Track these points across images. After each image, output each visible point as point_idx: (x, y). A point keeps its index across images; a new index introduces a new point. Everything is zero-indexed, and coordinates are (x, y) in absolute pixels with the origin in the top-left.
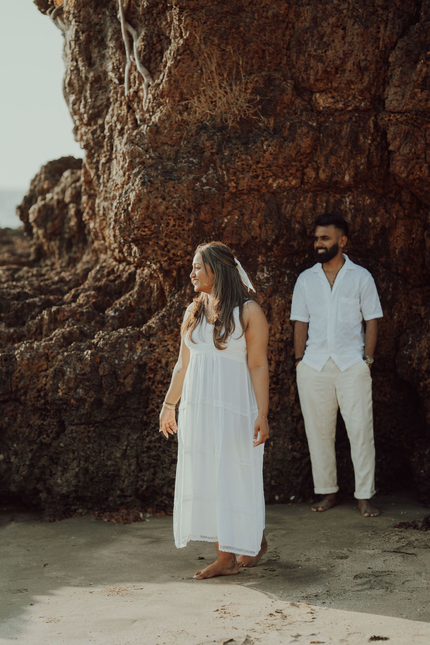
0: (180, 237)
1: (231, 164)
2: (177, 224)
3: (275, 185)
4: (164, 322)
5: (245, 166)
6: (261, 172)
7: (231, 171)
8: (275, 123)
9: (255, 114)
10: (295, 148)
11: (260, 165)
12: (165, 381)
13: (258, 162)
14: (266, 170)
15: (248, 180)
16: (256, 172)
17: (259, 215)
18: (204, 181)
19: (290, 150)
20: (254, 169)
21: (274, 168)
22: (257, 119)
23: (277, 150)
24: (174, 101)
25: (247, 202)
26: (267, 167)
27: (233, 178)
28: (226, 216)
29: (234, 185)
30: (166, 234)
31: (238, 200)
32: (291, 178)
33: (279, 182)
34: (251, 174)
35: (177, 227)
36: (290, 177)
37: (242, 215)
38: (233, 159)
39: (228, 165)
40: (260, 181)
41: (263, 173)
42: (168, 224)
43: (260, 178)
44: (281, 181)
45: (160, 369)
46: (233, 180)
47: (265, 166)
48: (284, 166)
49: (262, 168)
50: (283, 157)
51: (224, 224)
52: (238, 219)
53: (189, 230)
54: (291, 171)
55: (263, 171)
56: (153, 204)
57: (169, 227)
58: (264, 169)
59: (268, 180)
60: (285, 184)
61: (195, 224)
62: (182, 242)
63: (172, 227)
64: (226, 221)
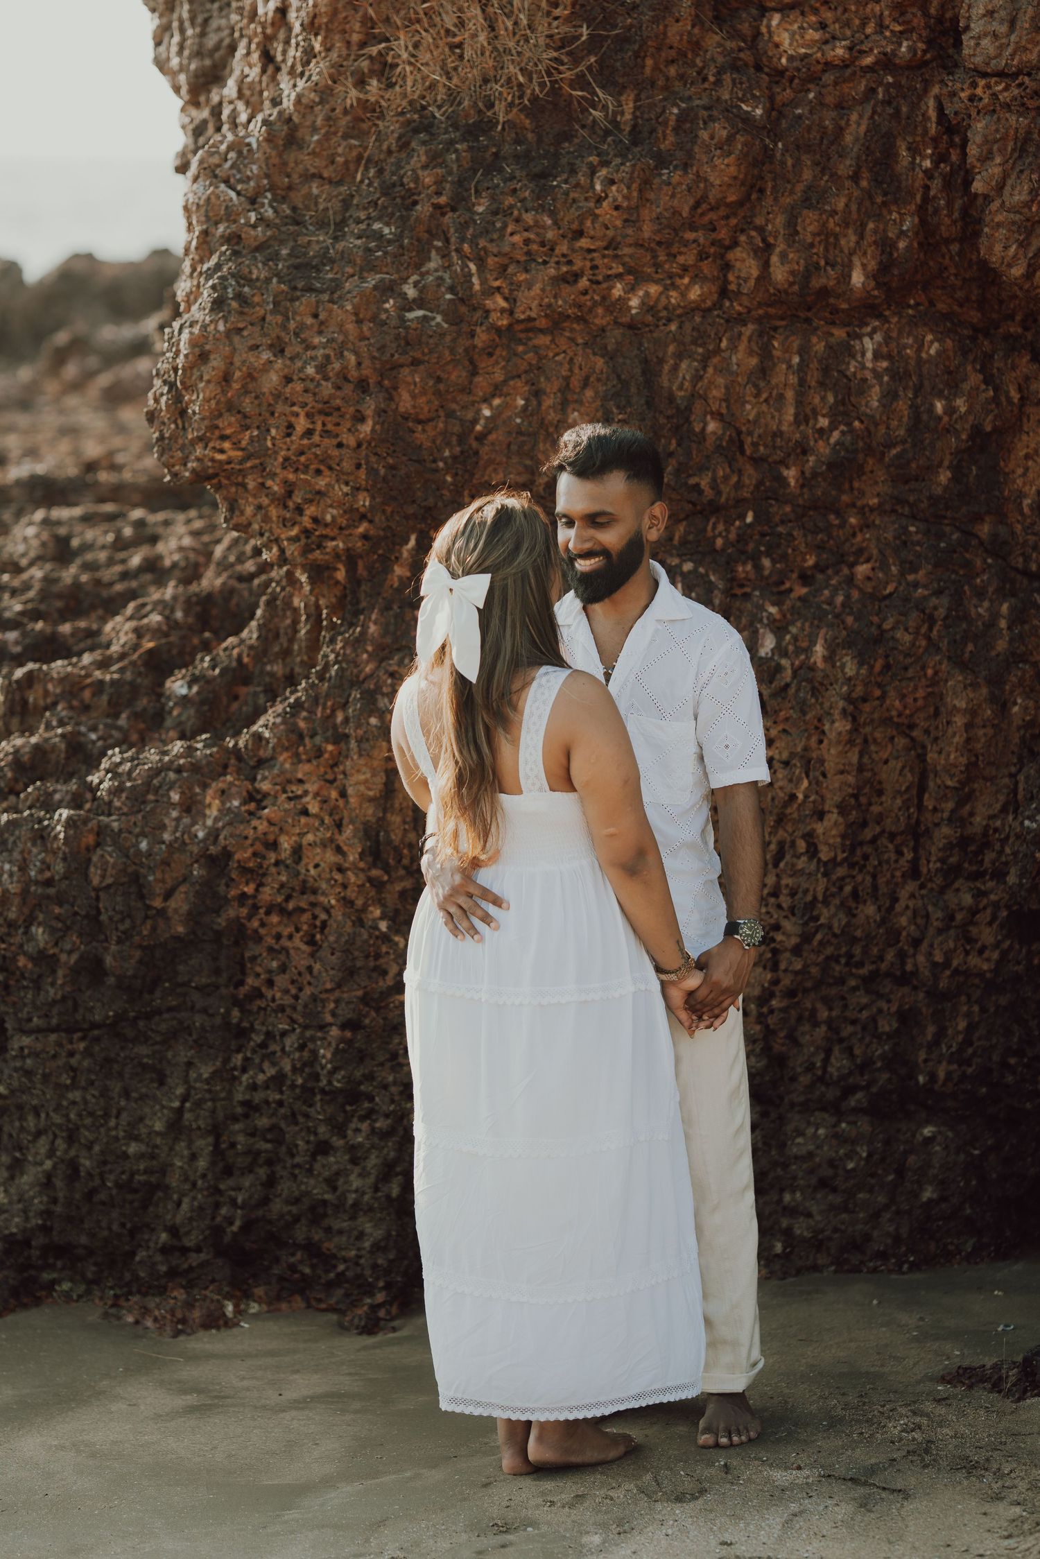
0: (330, 468)
1: (492, 241)
2: (319, 427)
3: (634, 302)
4: (295, 724)
5: (535, 247)
6: (588, 264)
7: (491, 261)
8: (636, 108)
9: (580, 82)
10: (689, 189)
11: (584, 243)
12: (291, 906)
13: (579, 234)
14: (604, 256)
15: (543, 290)
16: (570, 263)
17: (589, 393)
18: (411, 292)
19: (673, 196)
20: (564, 255)
21: (627, 251)
22: (582, 97)
23: (635, 194)
24: (348, 43)
25: (551, 354)
26: (606, 248)
27: (497, 284)
28: (486, 400)
29: (503, 304)
30: (286, 459)
31: (521, 348)
32: (686, 280)
33: (647, 294)
34: (552, 272)
35: (316, 438)
36: (681, 277)
37: (538, 393)
38: (498, 225)
39: (482, 243)
40: (585, 293)
41: (594, 267)
42: (290, 426)
43: (584, 283)
44: (654, 289)
45: (273, 870)
46: (498, 288)
47: (599, 244)
48: (659, 243)
49: (589, 251)
50: (654, 215)
51: (482, 422)
52: (525, 408)
53: (359, 445)
54: (681, 259)
55: (592, 260)
56: (244, 369)
57: (294, 438)
58: (595, 255)
59: (611, 288)
60: (668, 297)
61: (378, 427)
62: (337, 481)
63: (302, 437)
64: (487, 413)
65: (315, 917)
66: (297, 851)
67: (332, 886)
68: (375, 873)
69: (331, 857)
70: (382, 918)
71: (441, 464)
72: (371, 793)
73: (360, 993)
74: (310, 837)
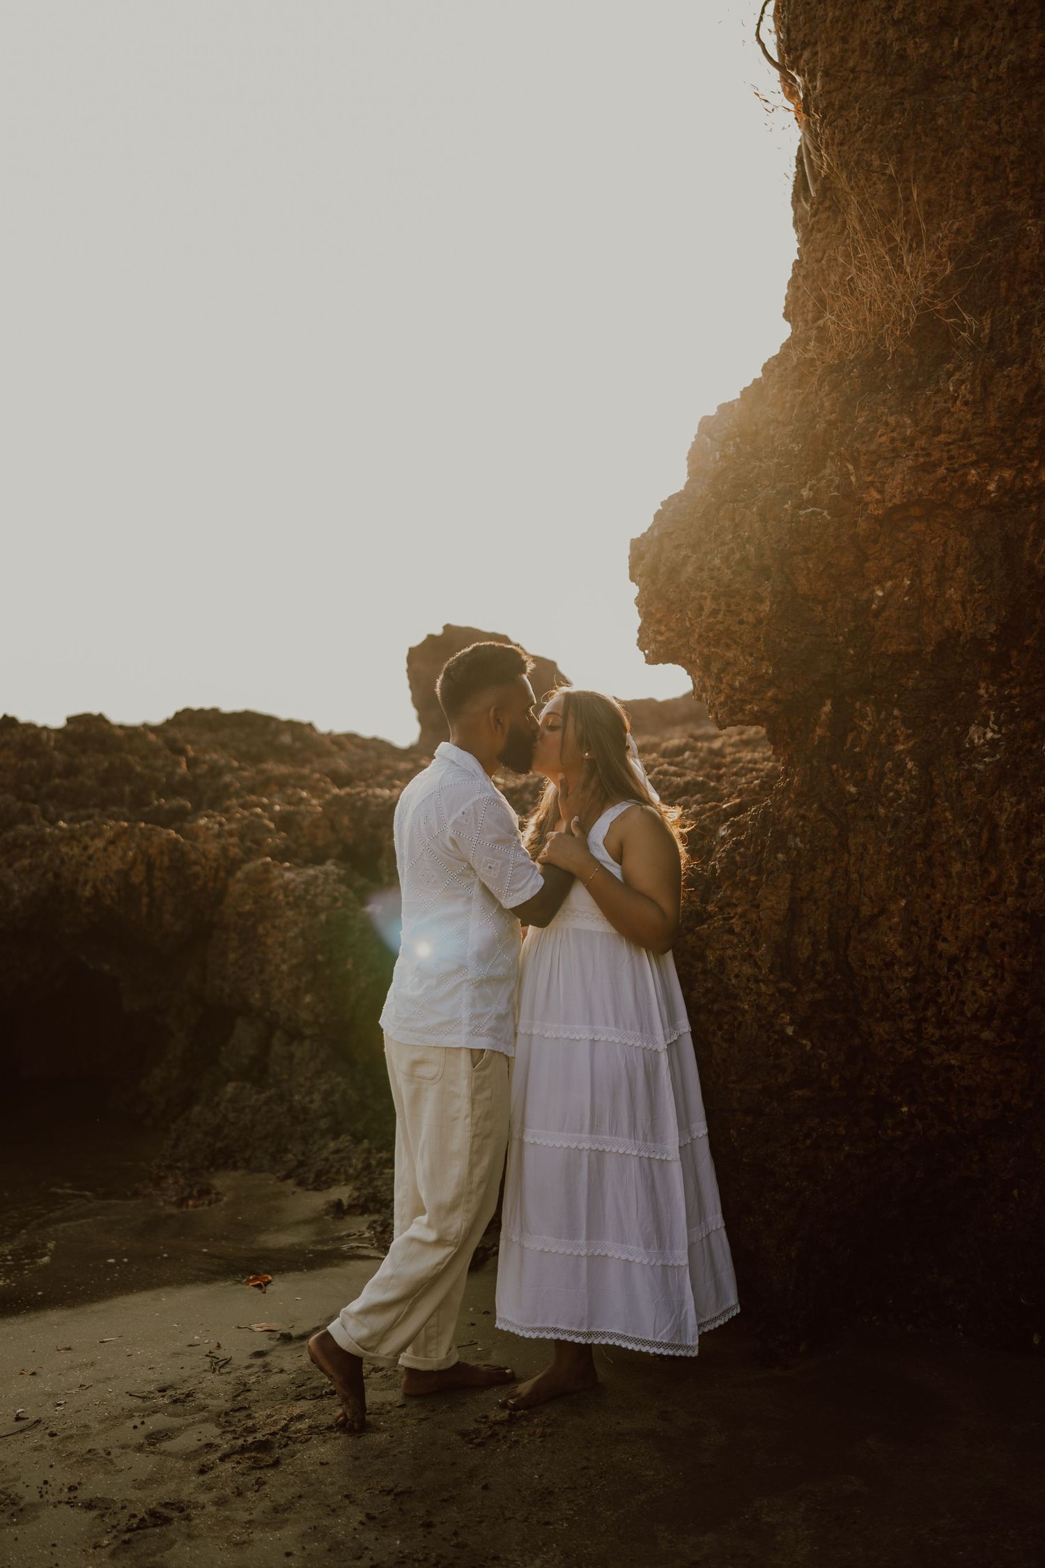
0: (735, 642)
1: (864, 443)
2: (723, 607)
3: (992, 487)
5: (898, 444)
6: (945, 455)
7: (863, 458)
8: (992, 323)
9: (952, 312)
10: (1024, 379)
11: (942, 437)
12: (716, 1007)
13: (938, 430)
14: (960, 447)
15: (903, 479)
16: (929, 455)
17: (960, 571)
18: (805, 493)
19: (1009, 386)
20: (923, 449)
21: (976, 440)
22: (955, 323)
23: (978, 389)
25: (928, 539)
26: (962, 440)
27: (870, 479)
28: (879, 582)
29: (876, 496)
30: (700, 636)
31: (902, 535)
32: (1036, 464)
33: (1002, 479)
34: (910, 463)
35: (720, 617)
36: (1031, 461)
37: (918, 574)
38: (871, 429)
39: (857, 445)
40: (943, 479)
41: (951, 458)
42: (701, 608)
43: (942, 471)
44: (1008, 474)
45: (700, 977)
46: (872, 483)
47: (954, 436)
48: (1004, 430)
49: (947, 444)
50: (996, 405)
51: (876, 601)
52: (911, 586)
53: (760, 621)
54: (1026, 443)
55: (949, 451)
56: (668, 564)
57: (703, 617)
58: (952, 447)
59: (966, 474)
60: (1023, 481)
61: (774, 606)
62: (743, 652)
63: (708, 617)
64: (880, 593)
65: (735, 1019)
66: (721, 962)
67: (748, 994)
68: (784, 985)
69: (747, 970)
70: (790, 1024)
71: (841, 638)
72: (776, 918)
73: (759, 1086)
74: (730, 952)
